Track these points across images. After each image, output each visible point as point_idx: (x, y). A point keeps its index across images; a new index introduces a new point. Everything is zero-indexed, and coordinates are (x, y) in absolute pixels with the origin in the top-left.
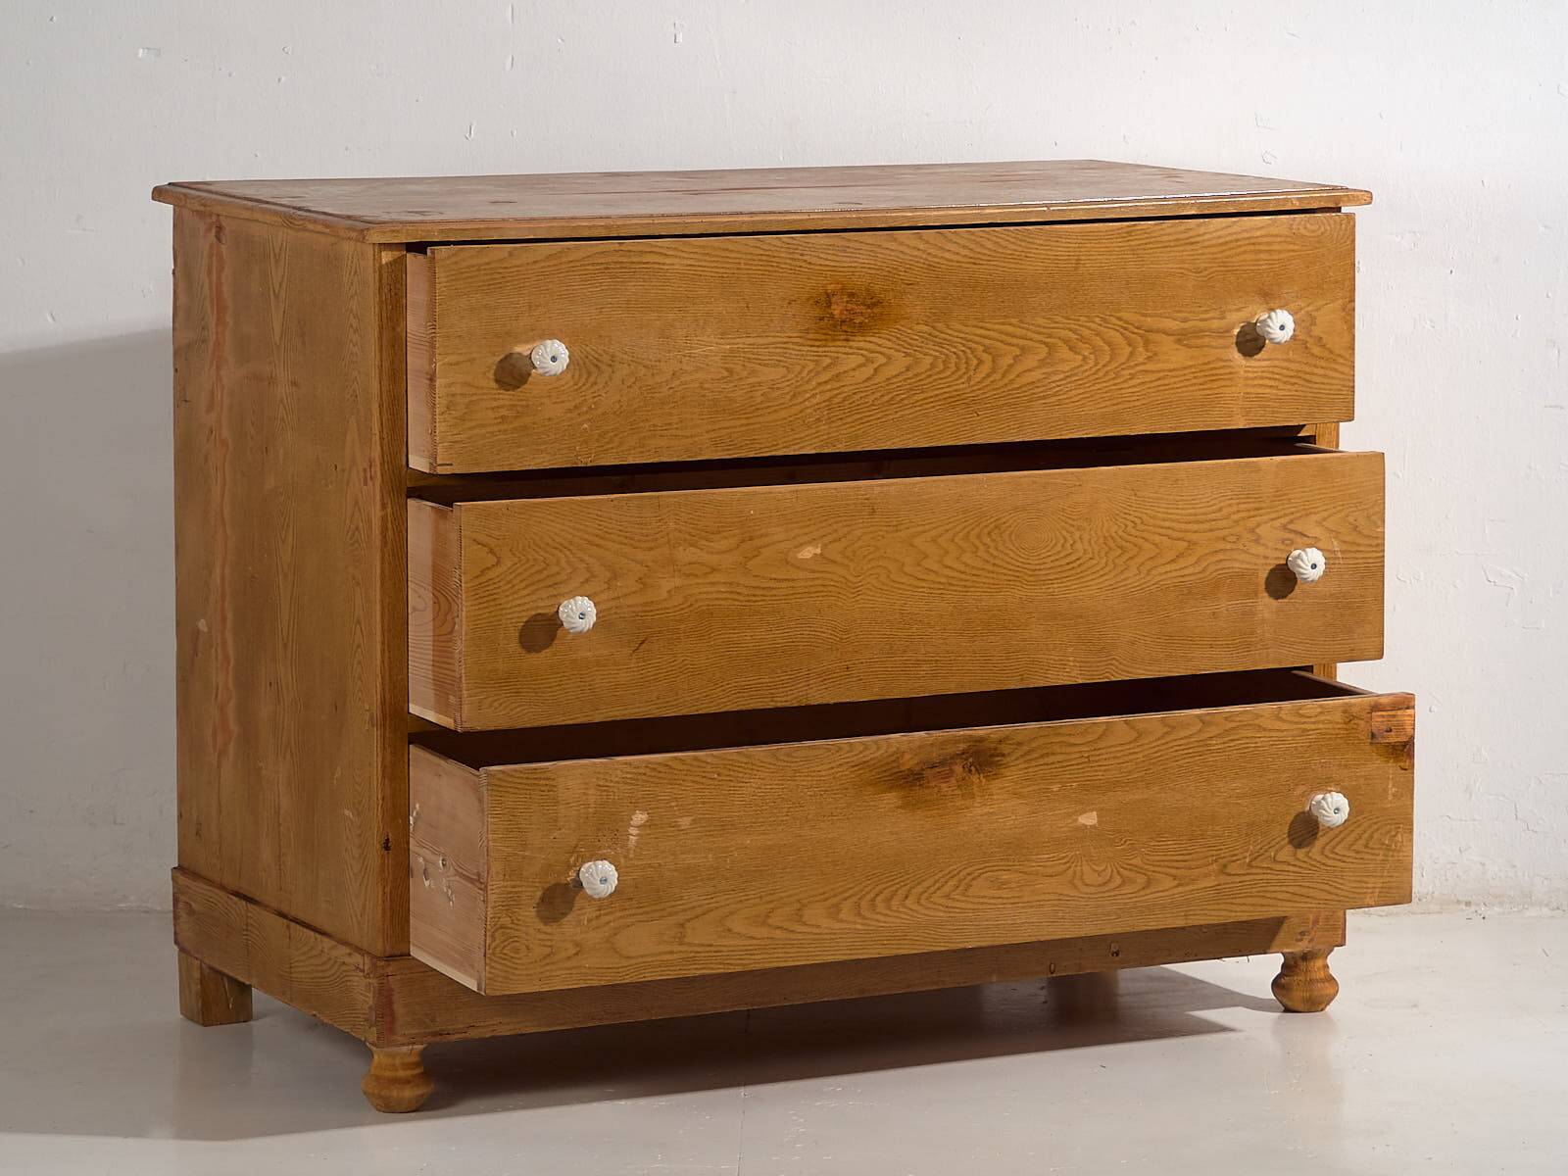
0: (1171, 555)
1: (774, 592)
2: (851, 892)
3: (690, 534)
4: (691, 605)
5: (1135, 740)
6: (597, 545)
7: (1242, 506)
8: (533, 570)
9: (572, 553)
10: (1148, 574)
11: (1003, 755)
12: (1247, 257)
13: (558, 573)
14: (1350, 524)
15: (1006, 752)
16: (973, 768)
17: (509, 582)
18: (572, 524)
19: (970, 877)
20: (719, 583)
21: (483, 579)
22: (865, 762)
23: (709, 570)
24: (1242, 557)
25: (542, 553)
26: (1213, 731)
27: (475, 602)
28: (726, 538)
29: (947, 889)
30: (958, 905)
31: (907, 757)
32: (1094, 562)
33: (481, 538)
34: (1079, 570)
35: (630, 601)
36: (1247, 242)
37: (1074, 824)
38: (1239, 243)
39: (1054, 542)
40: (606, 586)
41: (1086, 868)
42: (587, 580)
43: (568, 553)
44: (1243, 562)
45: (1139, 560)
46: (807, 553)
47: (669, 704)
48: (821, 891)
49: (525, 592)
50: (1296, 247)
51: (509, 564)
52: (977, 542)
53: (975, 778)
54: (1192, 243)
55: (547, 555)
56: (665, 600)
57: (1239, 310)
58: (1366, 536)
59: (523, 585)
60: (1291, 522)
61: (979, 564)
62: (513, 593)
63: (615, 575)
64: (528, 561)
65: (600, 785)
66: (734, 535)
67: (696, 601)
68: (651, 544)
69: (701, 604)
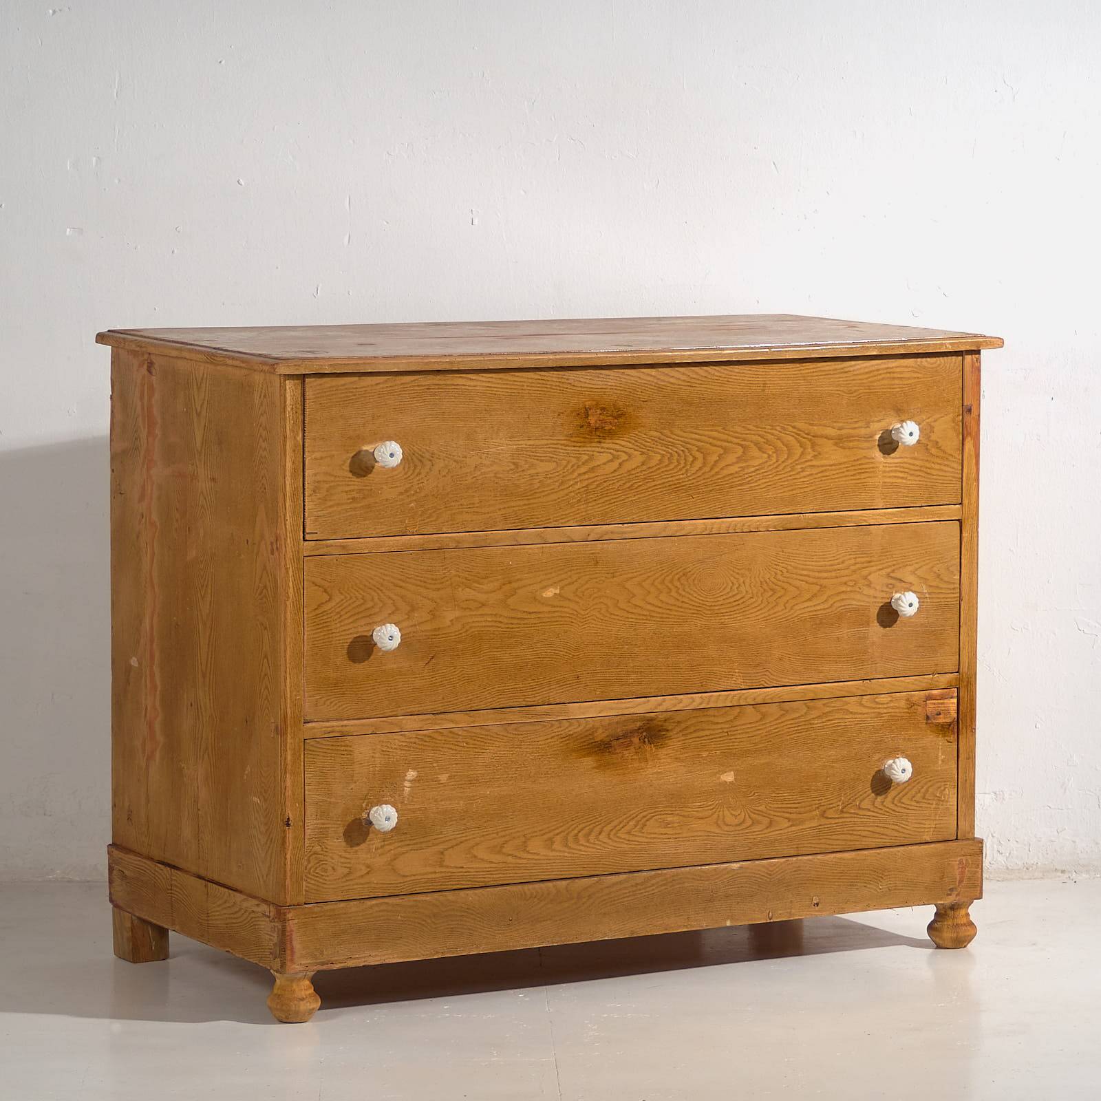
0: (808, 596)
1: (526, 621)
2: (560, 830)
3: (466, 579)
4: (467, 631)
5: (761, 720)
6: (401, 587)
7: (859, 560)
8: (354, 605)
9: (383, 593)
10: (791, 609)
11: (668, 731)
12: (885, 382)
13: (373, 607)
14: (935, 573)
15: (670, 728)
16: (646, 740)
17: (338, 613)
18: (381, 571)
19: (645, 819)
20: (486, 614)
21: (317, 612)
22: (570, 735)
23: (480, 605)
24: (858, 597)
25: (361, 592)
26: (815, 714)
27: (313, 628)
28: (492, 582)
29: (628, 828)
30: (637, 839)
31: (600, 731)
32: (753, 600)
33: (318, 581)
34: (742, 606)
35: (423, 628)
36: (885, 371)
37: (717, 781)
38: (880, 372)
39: (725, 585)
40: (407, 617)
41: (726, 812)
42: (393, 613)
43: (380, 592)
44: (859, 600)
45: (785, 599)
46: (550, 593)
47: (451, 703)
48: (540, 828)
49: (350, 620)
50: (920, 375)
51: (338, 600)
52: (670, 585)
53: (647, 747)
54: (846, 372)
55: (365, 594)
56: (449, 627)
57: (879, 421)
58: (945, 582)
59: (349, 615)
60: (893, 571)
61: (672, 601)
62: (340, 622)
63: (413, 609)
64: (351, 598)
65: (383, 751)
66: (497, 580)
67: (471, 627)
68: (439, 586)
69: (474, 630)
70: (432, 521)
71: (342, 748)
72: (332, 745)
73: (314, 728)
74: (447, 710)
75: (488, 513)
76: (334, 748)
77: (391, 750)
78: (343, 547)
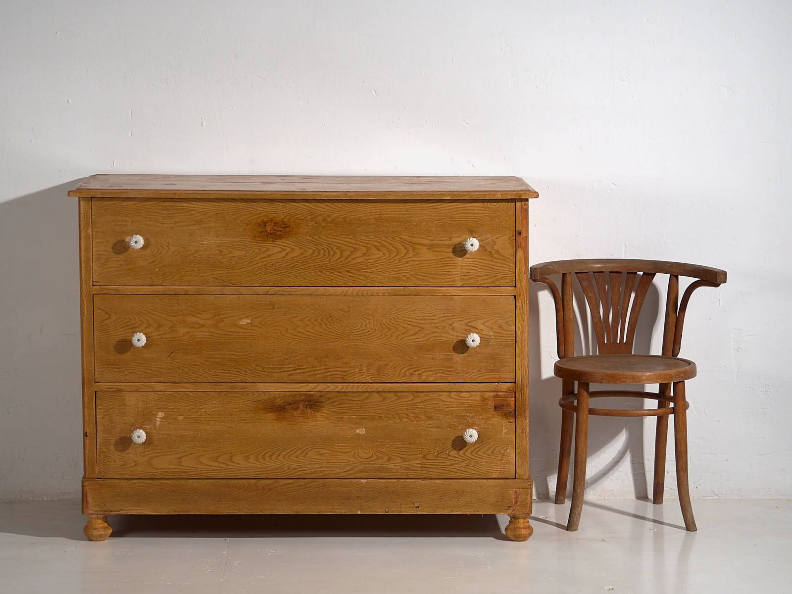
0: (411, 333)
1: (229, 337)
3: (192, 311)
4: (193, 339)
6: (152, 314)
7: (445, 315)
8: (124, 321)
9: (141, 316)
10: (401, 340)
13: (135, 323)
14: (498, 324)
17: (114, 325)
18: (141, 304)
20: (205, 331)
21: (102, 324)
23: (200, 326)
24: (445, 335)
25: (128, 315)
27: (100, 332)
28: (208, 314)
32: (376, 333)
33: (102, 308)
34: (369, 336)
35: (166, 336)
39: (357, 324)
40: (156, 329)
42: (147, 327)
43: (139, 315)
44: (445, 337)
45: (397, 334)
46: (244, 322)
47: (184, 378)
49: (122, 330)
51: (114, 318)
52: (321, 322)
55: (130, 316)
56: (182, 336)
58: (505, 330)
59: (120, 327)
61: (322, 331)
62: (116, 330)
63: (160, 326)
64: (122, 318)
65: (143, 401)
66: (211, 313)
67: (196, 338)
68: (175, 315)
69: (198, 339)
70: (169, 279)
71: (119, 398)
72: (113, 395)
73: (100, 385)
74: (182, 381)
75: (204, 276)
76: (114, 397)
77: (148, 401)
78: (117, 290)
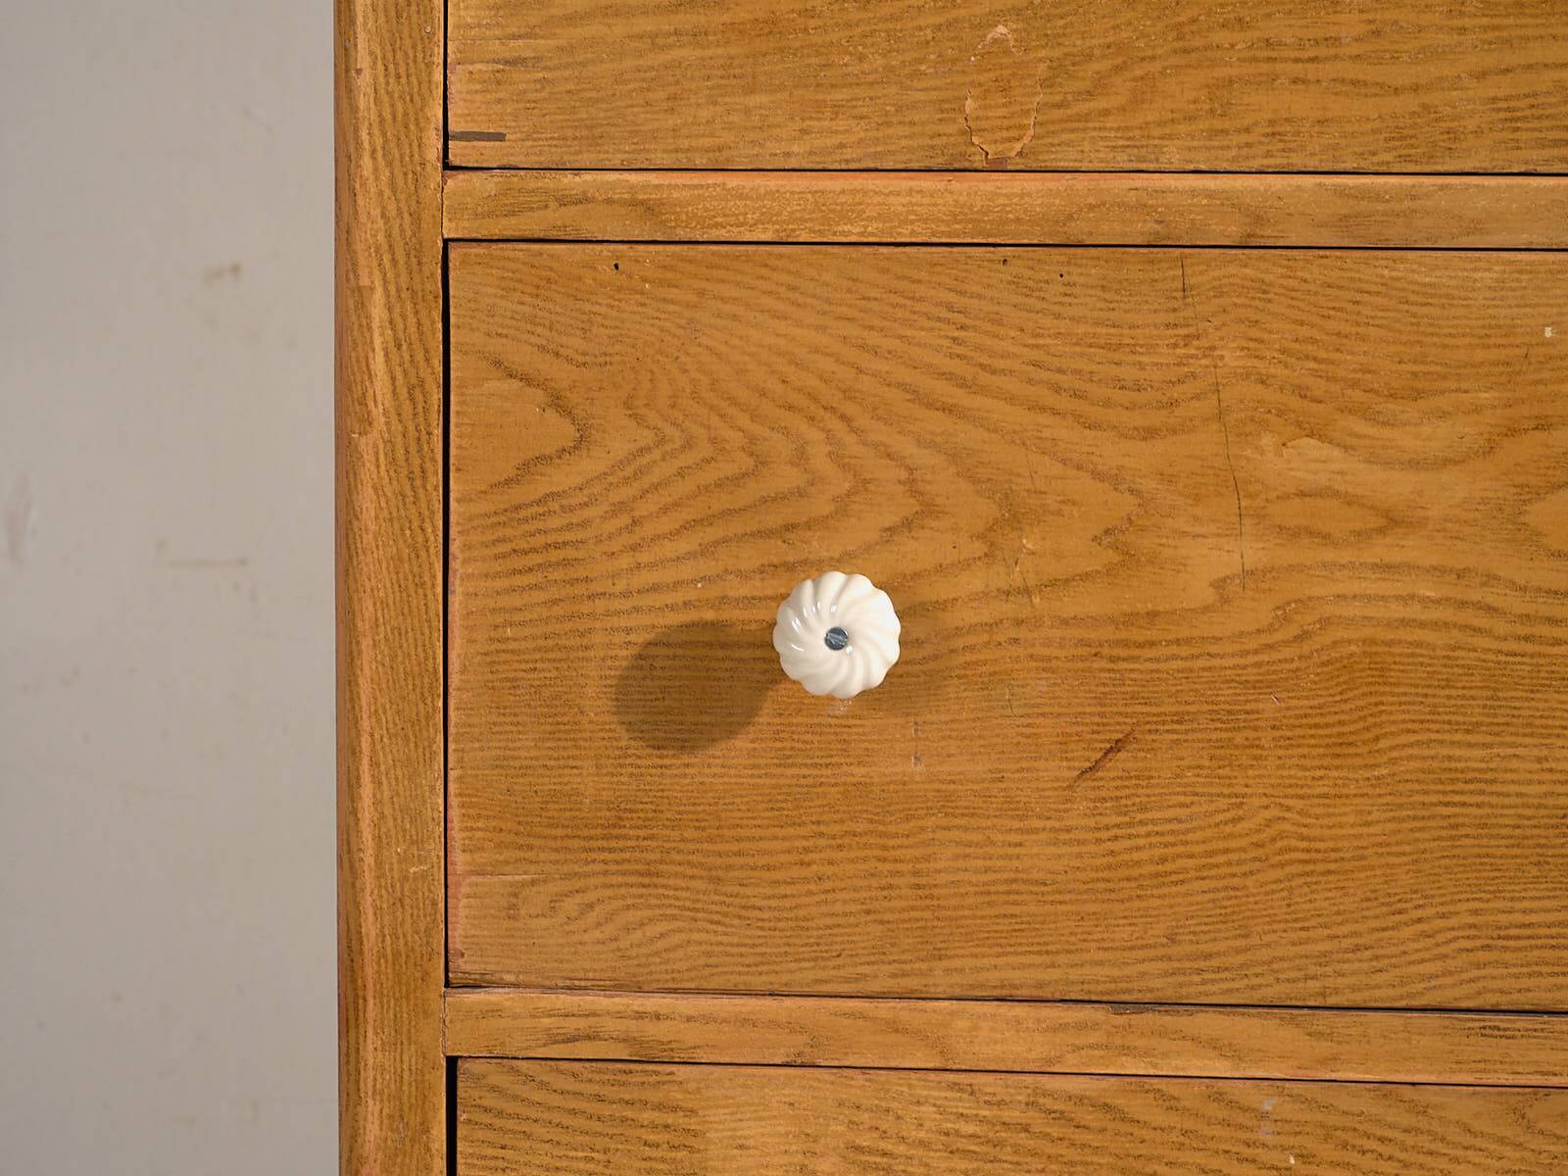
3: (1302, 393)
4: (1305, 636)
6: (948, 409)
8: (709, 476)
9: (853, 431)
13: (800, 493)
17: (619, 508)
18: (853, 331)
20: (1410, 567)
21: (518, 494)
23: (1382, 522)
25: (743, 421)
27: (497, 567)
28: (1443, 415)
33: (522, 355)
35: (1069, 604)
40: (979, 548)
42: (907, 524)
43: (835, 424)
49: (683, 546)
51: (620, 448)
55: (756, 429)
56: (1206, 609)
59: (666, 524)
62: (635, 548)
63: (1013, 516)
64: (688, 444)
65: (858, 1149)
66: (1477, 410)
67: (1326, 622)
68: (1158, 418)
69: (1340, 634)
70: (1106, 113)
71: (647, 1116)
72: (600, 1099)
73: (495, 1011)
74: (1191, 993)
75: (1415, 89)
76: (606, 1110)
77: (902, 1149)
78: (649, 209)
